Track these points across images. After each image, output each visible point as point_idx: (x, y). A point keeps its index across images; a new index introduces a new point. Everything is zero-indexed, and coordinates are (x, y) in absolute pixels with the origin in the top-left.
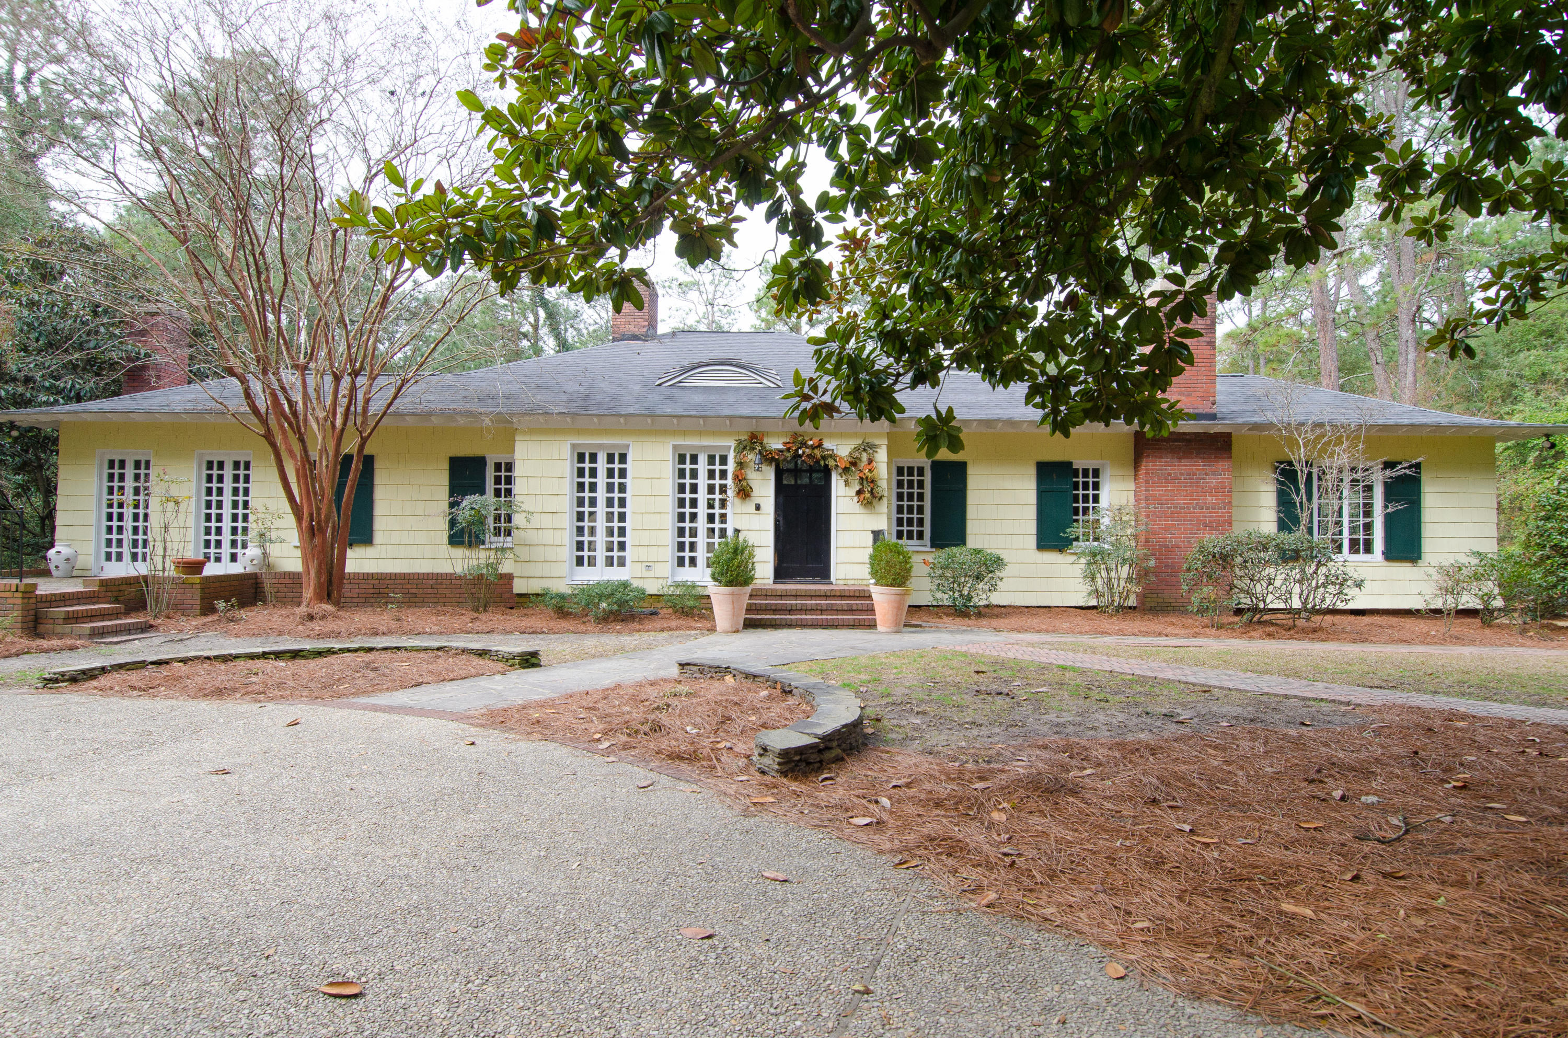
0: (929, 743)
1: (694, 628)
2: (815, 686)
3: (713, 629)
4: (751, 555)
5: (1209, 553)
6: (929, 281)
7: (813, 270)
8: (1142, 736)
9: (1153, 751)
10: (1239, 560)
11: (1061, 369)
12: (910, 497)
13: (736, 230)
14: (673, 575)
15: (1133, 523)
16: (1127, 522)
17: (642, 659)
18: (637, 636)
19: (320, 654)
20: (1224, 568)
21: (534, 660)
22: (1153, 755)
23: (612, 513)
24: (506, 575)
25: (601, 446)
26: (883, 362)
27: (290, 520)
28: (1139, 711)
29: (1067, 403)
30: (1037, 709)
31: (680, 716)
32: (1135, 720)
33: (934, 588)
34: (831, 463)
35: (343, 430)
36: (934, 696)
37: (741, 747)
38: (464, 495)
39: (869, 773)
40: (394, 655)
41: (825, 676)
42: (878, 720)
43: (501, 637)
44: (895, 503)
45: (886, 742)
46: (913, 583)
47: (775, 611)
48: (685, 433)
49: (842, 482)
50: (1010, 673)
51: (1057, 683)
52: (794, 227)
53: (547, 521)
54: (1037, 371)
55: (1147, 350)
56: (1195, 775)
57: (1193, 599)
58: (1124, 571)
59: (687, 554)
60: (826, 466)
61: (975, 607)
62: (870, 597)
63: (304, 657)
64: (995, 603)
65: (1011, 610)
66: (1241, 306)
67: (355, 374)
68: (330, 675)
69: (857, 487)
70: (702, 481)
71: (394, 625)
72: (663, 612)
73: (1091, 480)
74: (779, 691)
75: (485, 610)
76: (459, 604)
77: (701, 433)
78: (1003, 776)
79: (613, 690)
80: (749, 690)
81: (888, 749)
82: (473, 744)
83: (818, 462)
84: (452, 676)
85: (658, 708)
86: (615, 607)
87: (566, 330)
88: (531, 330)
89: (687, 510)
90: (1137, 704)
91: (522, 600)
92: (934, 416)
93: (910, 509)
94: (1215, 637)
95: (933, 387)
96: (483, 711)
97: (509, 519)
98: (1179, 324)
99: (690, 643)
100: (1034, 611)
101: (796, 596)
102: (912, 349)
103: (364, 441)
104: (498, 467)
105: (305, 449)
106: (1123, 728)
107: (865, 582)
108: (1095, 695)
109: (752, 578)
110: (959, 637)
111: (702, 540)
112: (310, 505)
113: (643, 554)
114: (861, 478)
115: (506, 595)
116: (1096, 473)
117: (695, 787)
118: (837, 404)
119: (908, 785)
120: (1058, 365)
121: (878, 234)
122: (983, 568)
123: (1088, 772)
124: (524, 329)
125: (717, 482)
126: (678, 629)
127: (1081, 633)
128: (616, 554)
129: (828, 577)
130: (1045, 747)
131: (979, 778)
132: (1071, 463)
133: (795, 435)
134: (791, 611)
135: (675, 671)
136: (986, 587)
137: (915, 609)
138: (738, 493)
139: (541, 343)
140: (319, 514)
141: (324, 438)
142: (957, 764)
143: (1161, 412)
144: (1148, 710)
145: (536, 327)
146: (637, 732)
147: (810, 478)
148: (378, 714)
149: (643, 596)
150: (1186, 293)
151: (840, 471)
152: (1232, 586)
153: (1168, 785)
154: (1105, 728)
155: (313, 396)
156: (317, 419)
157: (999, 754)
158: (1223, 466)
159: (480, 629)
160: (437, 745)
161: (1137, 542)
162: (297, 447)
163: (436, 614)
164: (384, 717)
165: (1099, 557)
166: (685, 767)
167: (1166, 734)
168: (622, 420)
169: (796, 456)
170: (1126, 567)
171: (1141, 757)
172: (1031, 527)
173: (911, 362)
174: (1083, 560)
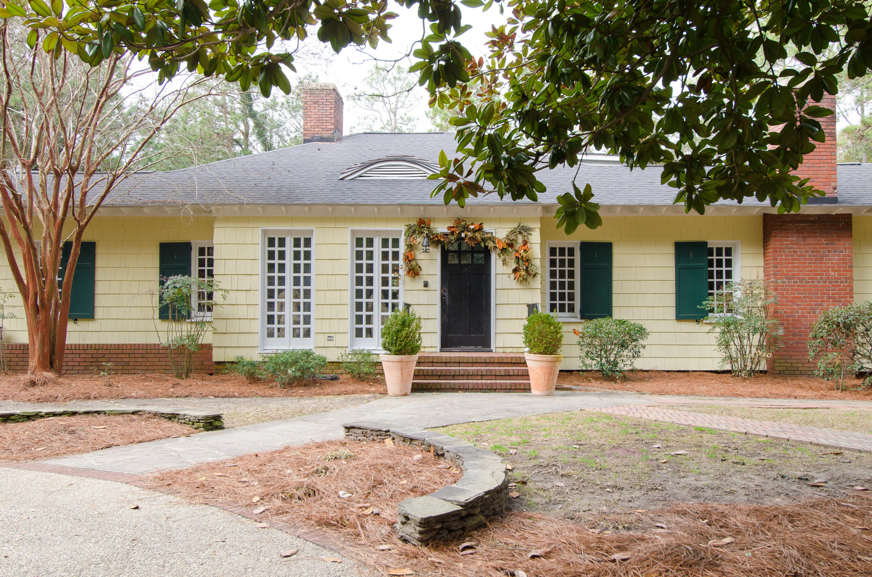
0: (571, 508)
1: (368, 392)
2: (465, 450)
3: (385, 393)
4: (419, 327)
5: (833, 323)
6: (567, 63)
7: (454, 55)
8: (778, 500)
9: (792, 518)
10: (861, 328)
11: (695, 149)
12: (562, 274)
13: (391, 26)
14: (352, 345)
15: (763, 296)
16: (757, 295)
17: (316, 421)
18: (317, 399)
19: (29, 417)
20: (847, 336)
21: (217, 423)
22: (791, 522)
23: (299, 290)
24: (206, 345)
25: (289, 232)
26: (524, 142)
27: (19, 299)
28: (774, 474)
29: (701, 182)
30: (676, 472)
31: (335, 480)
32: (771, 484)
33: (583, 355)
34: (491, 245)
35: (63, 220)
36: (579, 458)
37: (387, 513)
38: (168, 276)
39: (510, 541)
40: (94, 419)
41: (478, 438)
42: (524, 483)
43: (197, 401)
44: (548, 280)
45: (530, 507)
46: (563, 351)
47: (440, 376)
48: (362, 219)
49: (500, 262)
50: (651, 435)
51: (695, 446)
52: (433, 10)
53: (241, 297)
54: (672, 151)
55: (778, 129)
56: (835, 545)
57: (819, 364)
58: (756, 339)
59: (364, 326)
60: (486, 247)
61: (620, 371)
62: (524, 364)
63: (15, 421)
64: (639, 368)
65: (654, 374)
66: (855, 107)
67: (73, 170)
68: (30, 438)
69: (514, 266)
70: (377, 262)
71: (105, 390)
72: (343, 377)
73: (724, 258)
74: (432, 454)
75: (187, 376)
76: (166, 371)
77: (375, 219)
78: (642, 546)
79: (281, 452)
80: (405, 453)
81: (530, 514)
82: (137, 508)
83: (479, 244)
84: (141, 438)
85: (317, 471)
86: (298, 374)
87: (271, 137)
88: (242, 137)
89: (364, 287)
90: (772, 467)
91: (220, 367)
92: (573, 193)
93: (562, 285)
94: (840, 399)
95: (571, 166)
96: (157, 474)
97: (210, 296)
98: (810, 102)
99: (363, 406)
100: (674, 375)
101: (459, 363)
102: (550, 130)
103: (81, 229)
104: (202, 251)
105: (29, 237)
106: (760, 489)
107: (521, 350)
108: (732, 457)
109: (418, 347)
110: (605, 400)
111: (377, 313)
112: (35, 286)
113: (326, 327)
114: (517, 258)
115: (207, 363)
116: (729, 252)
117: (337, 557)
118: (480, 183)
119: (547, 555)
120: (692, 145)
121: (524, 31)
122: (627, 337)
123: (728, 540)
124: (236, 137)
125: (390, 262)
126: (354, 392)
127: (717, 395)
128: (302, 326)
129: (489, 346)
130: (684, 513)
131: (618, 547)
132: (706, 243)
133: (458, 221)
134: (454, 376)
135: (342, 434)
136: (631, 354)
137: (566, 373)
138: (408, 272)
139: (250, 148)
140: (42, 293)
141: (48, 227)
142: (597, 531)
143: (792, 189)
144: (783, 473)
145: (246, 135)
146: (291, 497)
147: (473, 257)
148: (61, 476)
149: (324, 363)
150: (816, 72)
151: (499, 251)
152: (855, 352)
153: (809, 556)
154: (742, 492)
155: (39, 190)
156: (42, 211)
157: (639, 520)
158: (842, 244)
159: (179, 394)
160: (104, 509)
161: (766, 313)
162: (23, 235)
163: (145, 380)
164: (66, 479)
165: (732, 327)
166: (331, 533)
167: (803, 500)
168: (306, 209)
169: (460, 239)
170: (757, 336)
171: (780, 524)
172: (671, 300)
173: (550, 142)
174: (718, 330)
